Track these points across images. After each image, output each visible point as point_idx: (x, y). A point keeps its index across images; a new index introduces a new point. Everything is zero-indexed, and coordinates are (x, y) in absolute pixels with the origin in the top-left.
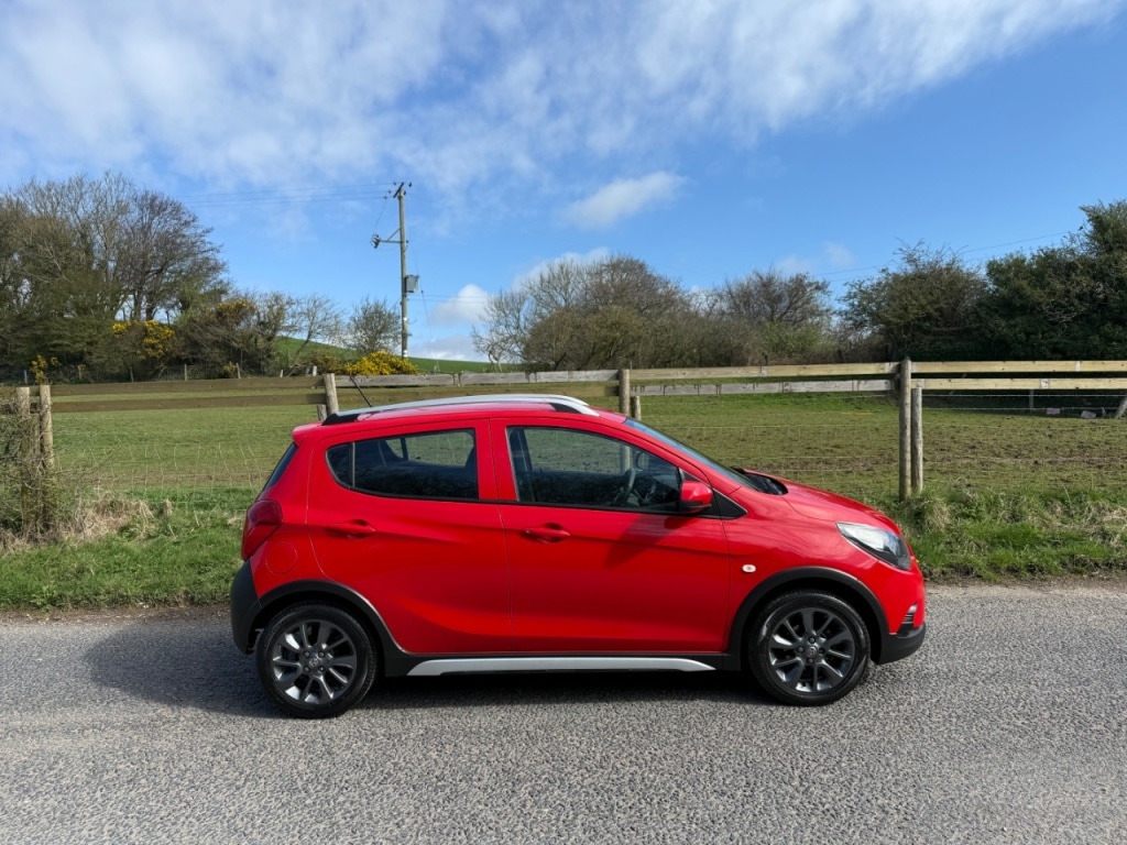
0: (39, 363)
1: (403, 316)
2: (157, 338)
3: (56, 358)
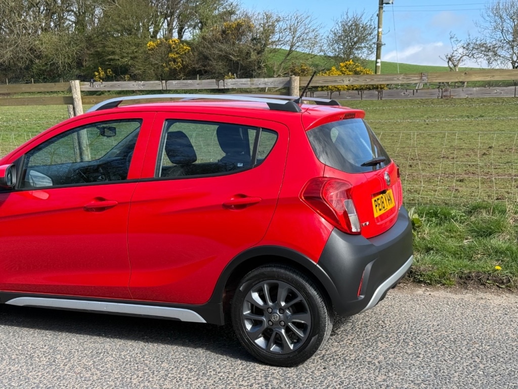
0: (99, 74)
1: (379, 27)
2: (177, 53)
3: (110, 70)
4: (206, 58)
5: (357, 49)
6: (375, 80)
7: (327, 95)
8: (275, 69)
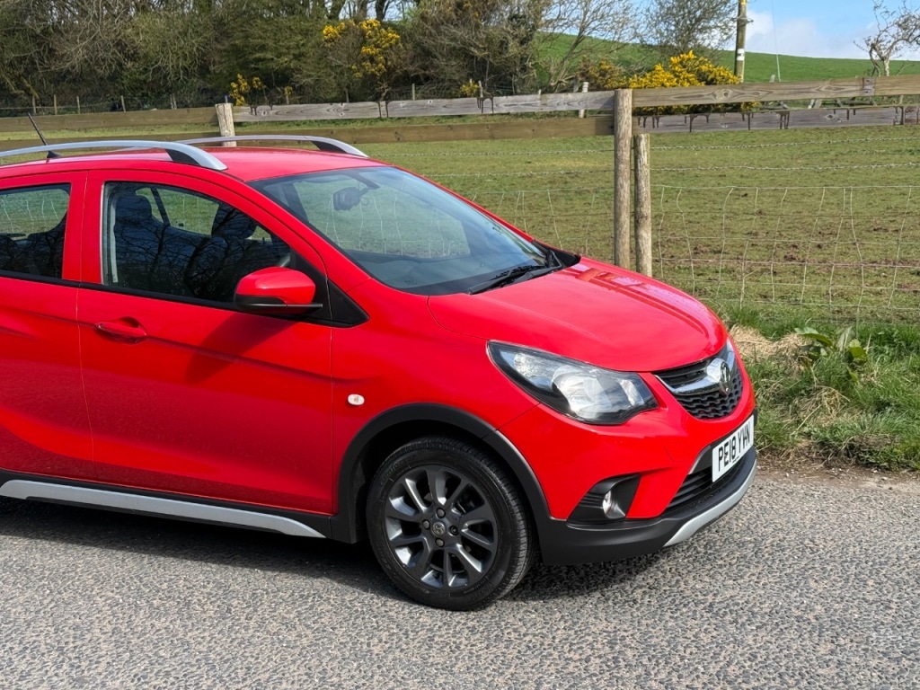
0: (239, 85)
2: (377, 46)
3: (258, 79)
4: (427, 53)
5: (701, 31)
6: (775, 92)
7: (683, 123)
8: (552, 71)
